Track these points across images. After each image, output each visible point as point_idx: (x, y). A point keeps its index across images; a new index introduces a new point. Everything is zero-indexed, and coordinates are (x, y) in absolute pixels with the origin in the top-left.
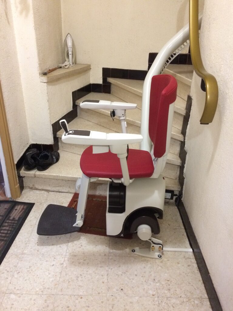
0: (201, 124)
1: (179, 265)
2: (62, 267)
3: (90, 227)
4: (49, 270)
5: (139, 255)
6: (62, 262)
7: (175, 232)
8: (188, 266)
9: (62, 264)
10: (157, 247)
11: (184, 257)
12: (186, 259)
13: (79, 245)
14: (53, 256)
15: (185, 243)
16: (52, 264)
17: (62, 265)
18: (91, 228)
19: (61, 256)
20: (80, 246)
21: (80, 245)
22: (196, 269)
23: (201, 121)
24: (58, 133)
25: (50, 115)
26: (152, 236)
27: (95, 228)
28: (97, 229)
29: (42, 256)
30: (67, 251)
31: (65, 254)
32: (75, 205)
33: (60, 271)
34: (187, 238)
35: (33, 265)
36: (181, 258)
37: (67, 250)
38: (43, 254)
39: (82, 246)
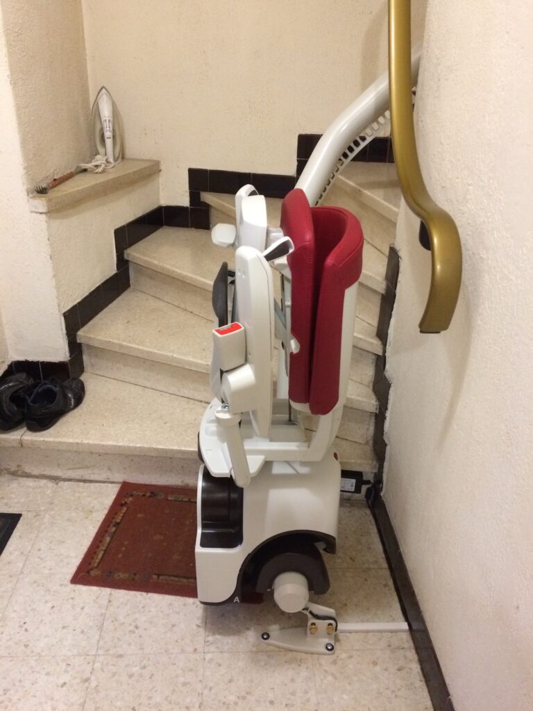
0: (421, 332)
1: (377, 668)
2: (87, 688)
3: (159, 575)
4: (52, 699)
5: (279, 647)
6: (87, 675)
7: (366, 580)
8: (399, 670)
9: (87, 680)
10: (322, 624)
11: (389, 646)
12: (393, 651)
13: (131, 625)
14: (63, 660)
15: (391, 607)
16: (61, 682)
17: (87, 684)
18: (161, 577)
19: (83, 657)
20: (132, 628)
21: (134, 624)
22: (418, 678)
23: (421, 325)
24: (81, 333)
25: (58, 291)
26: (311, 600)
27: (172, 578)
28: (176, 579)
29: (36, 661)
30: (101, 643)
31: (94, 653)
32: (122, 515)
33: (82, 700)
34: (395, 594)
35: (14, 685)
36: (381, 650)
37: (98, 641)
38: (39, 653)
39: (137, 627)
